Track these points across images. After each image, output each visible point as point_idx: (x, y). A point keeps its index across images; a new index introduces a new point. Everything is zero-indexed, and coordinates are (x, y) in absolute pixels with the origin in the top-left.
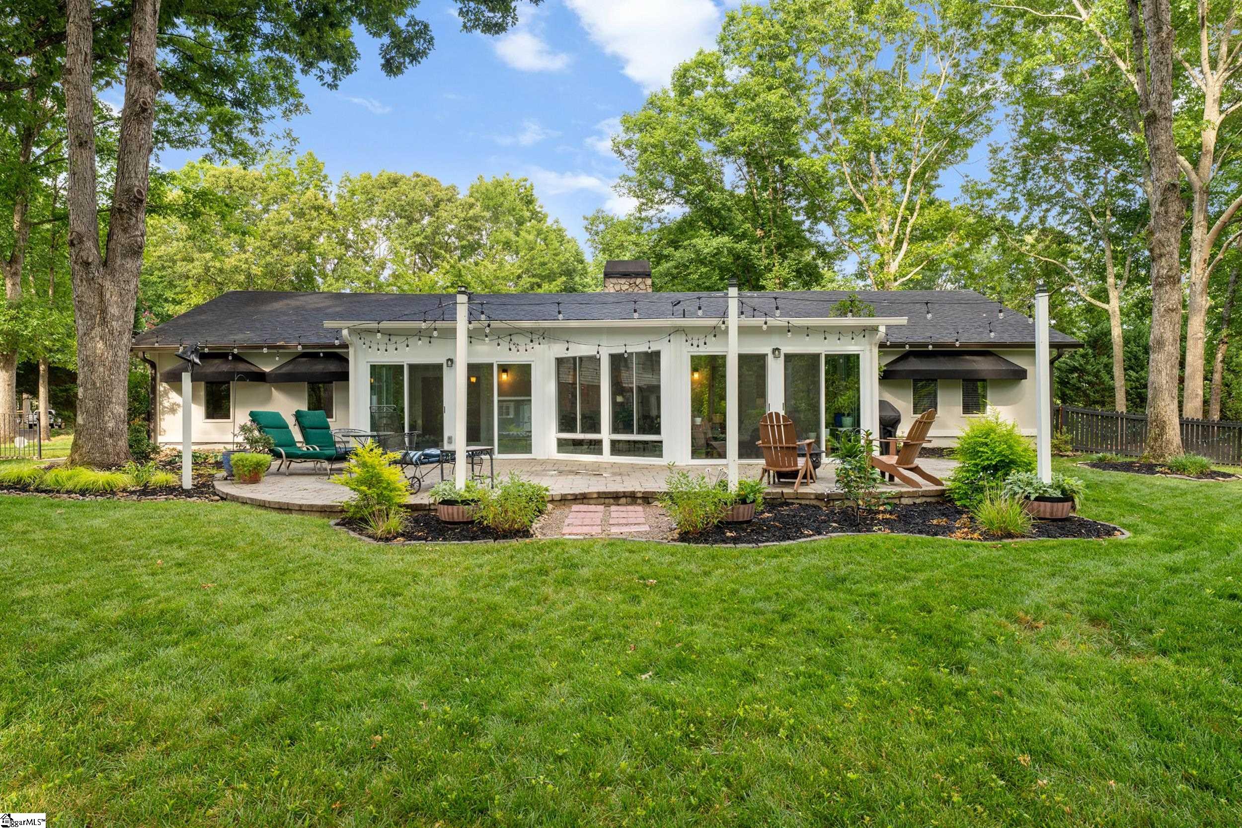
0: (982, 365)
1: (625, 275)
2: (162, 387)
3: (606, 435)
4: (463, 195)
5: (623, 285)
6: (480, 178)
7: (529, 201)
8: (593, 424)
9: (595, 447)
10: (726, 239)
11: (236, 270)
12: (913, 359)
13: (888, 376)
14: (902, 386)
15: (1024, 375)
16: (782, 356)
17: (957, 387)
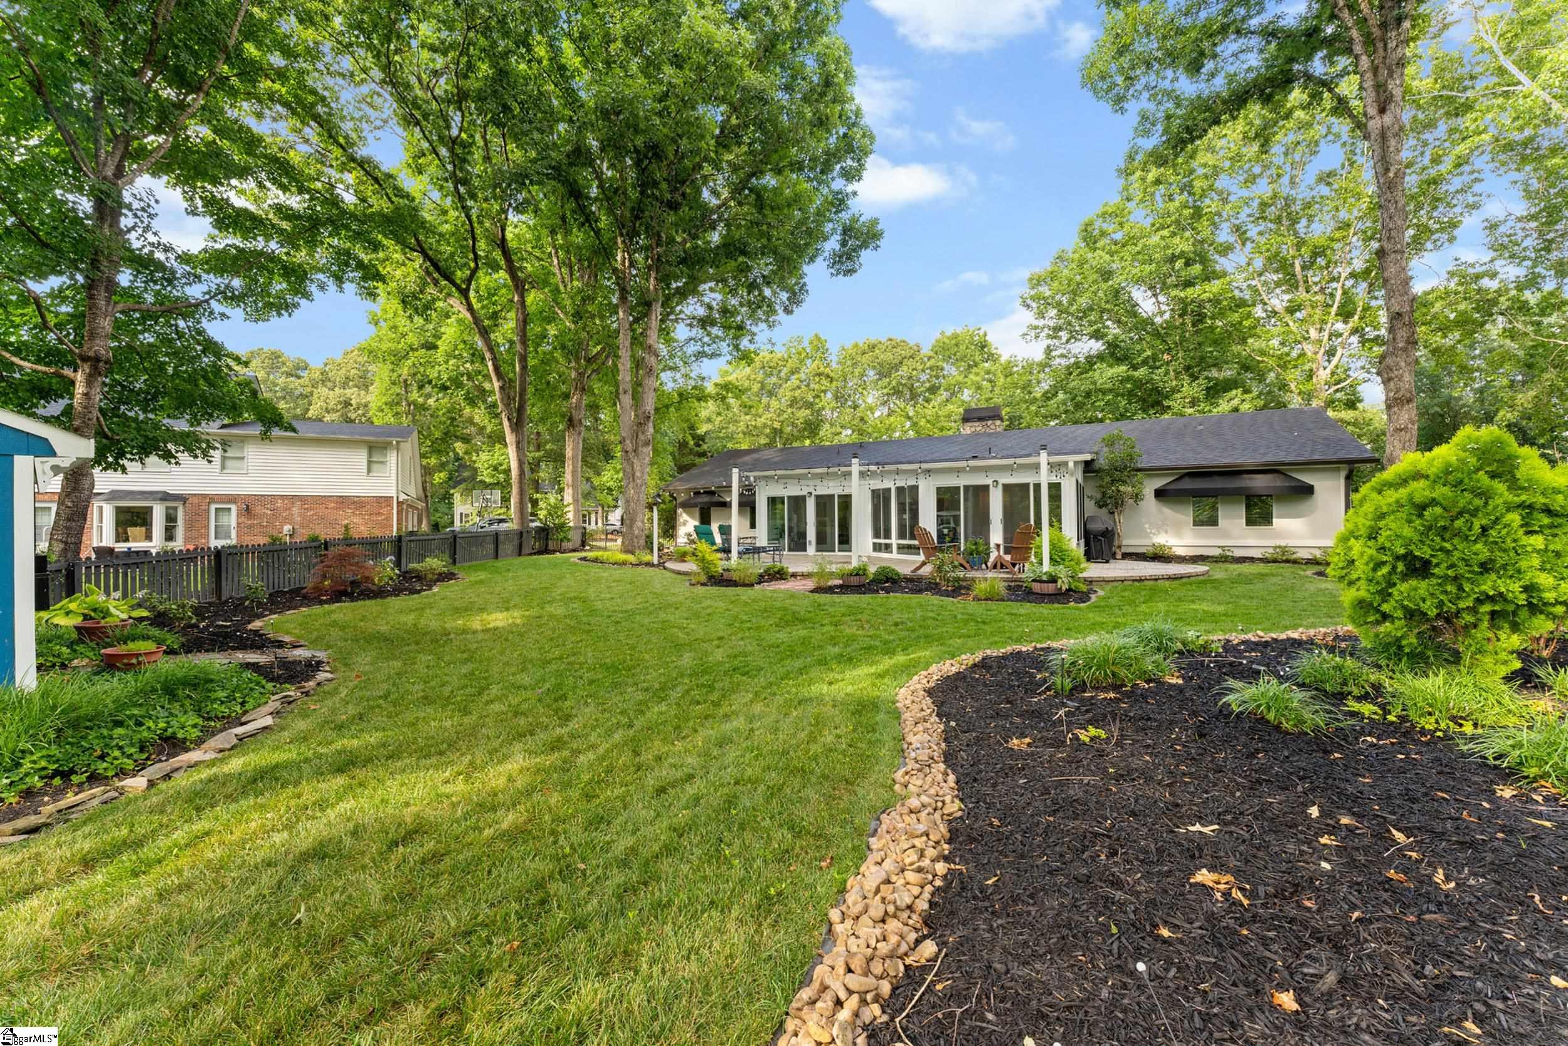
0: (1260, 483)
1: (980, 419)
2: (680, 511)
3: (894, 541)
4: (926, 351)
5: (978, 427)
6: (943, 333)
7: (983, 346)
8: (887, 535)
9: (888, 548)
10: (1125, 368)
11: (765, 426)
12: (1187, 479)
13: (1160, 494)
14: (1181, 503)
15: (1309, 490)
16: (1000, 487)
17: (1240, 502)
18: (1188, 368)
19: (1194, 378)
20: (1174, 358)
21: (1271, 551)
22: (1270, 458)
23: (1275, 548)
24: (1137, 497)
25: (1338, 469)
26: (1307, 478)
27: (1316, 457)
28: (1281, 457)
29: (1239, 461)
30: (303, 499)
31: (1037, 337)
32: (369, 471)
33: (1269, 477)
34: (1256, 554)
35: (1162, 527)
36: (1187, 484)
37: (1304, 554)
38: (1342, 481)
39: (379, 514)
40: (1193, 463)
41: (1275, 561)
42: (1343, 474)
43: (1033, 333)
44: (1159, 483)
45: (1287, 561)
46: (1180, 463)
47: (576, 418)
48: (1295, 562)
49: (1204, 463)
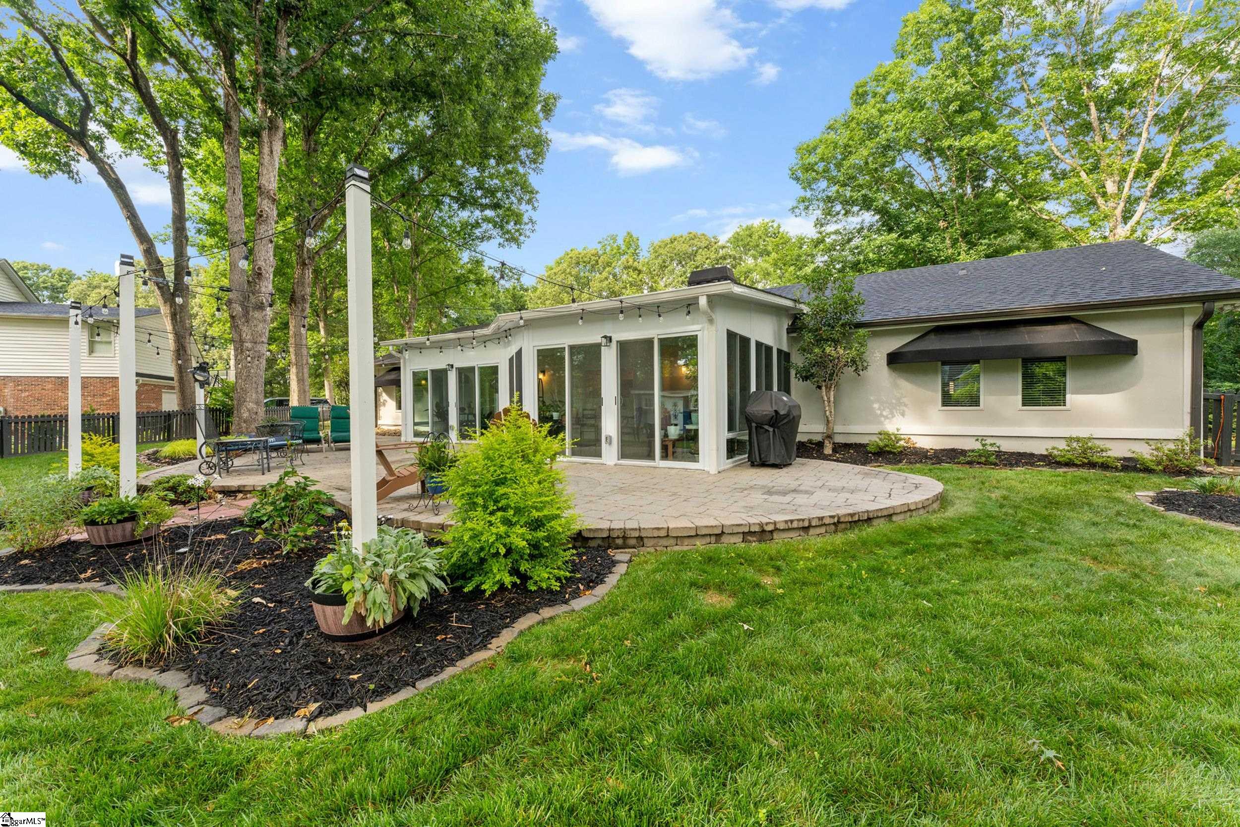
0: (1047, 338)
10: (895, 236)
12: (932, 336)
13: (894, 359)
14: (925, 372)
15: (1129, 348)
16: (614, 344)
17: (1014, 369)
18: (965, 235)
19: (972, 245)
20: (950, 225)
21: (1062, 445)
22: (1062, 300)
23: (1070, 439)
24: (858, 364)
25: (1181, 314)
26: (1125, 330)
27: (1143, 294)
28: (1082, 297)
29: (1015, 306)
30: (17, 381)
31: (807, 208)
32: (91, 351)
33: (1062, 328)
34: (1039, 448)
35: (897, 407)
36: (935, 344)
37: (1118, 451)
38: (1188, 333)
39: (104, 395)
40: (944, 312)
41: (1069, 464)
42: (1190, 321)
43: (802, 206)
44: (894, 344)
45: (1092, 465)
46: (924, 314)
47: (298, 294)
48: (1105, 466)
49: (958, 311)
